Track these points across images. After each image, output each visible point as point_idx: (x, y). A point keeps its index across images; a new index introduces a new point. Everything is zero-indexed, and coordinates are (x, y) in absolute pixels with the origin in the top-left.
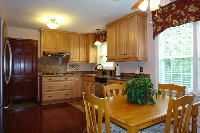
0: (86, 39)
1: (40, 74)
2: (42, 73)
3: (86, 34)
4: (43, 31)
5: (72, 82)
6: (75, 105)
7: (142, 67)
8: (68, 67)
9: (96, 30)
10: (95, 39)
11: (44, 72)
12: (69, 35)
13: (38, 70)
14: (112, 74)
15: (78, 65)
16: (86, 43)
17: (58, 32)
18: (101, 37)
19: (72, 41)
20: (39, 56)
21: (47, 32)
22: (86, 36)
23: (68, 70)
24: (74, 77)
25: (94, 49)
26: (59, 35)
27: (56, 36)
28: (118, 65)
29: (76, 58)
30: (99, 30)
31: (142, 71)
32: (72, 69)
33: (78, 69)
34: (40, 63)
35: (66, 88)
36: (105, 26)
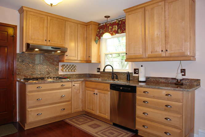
0: (85, 29)
1: (19, 79)
2: (23, 78)
3: (86, 23)
4: (27, 11)
5: (70, 90)
6: (79, 125)
7: (184, 70)
8: (60, 68)
9: (105, 17)
10: (98, 30)
11: (25, 76)
12: (65, 21)
13: (16, 74)
14: (131, 78)
15: (74, 66)
16: (85, 36)
17: (49, 16)
18: (110, 27)
19: (68, 31)
20: (18, 51)
21: (32, 13)
22: (86, 25)
23: (61, 73)
24: (73, 83)
25: (97, 44)
26: (50, 20)
27: (46, 21)
28: (142, 66)
29: (73, 55)
30: (109, 17)
31: (184, 75)
32: (66, 71)
33: (74, 71)
34: (20, 62)
35: (63, 100)
36: (124, 10)
